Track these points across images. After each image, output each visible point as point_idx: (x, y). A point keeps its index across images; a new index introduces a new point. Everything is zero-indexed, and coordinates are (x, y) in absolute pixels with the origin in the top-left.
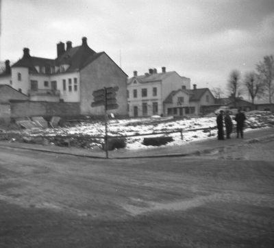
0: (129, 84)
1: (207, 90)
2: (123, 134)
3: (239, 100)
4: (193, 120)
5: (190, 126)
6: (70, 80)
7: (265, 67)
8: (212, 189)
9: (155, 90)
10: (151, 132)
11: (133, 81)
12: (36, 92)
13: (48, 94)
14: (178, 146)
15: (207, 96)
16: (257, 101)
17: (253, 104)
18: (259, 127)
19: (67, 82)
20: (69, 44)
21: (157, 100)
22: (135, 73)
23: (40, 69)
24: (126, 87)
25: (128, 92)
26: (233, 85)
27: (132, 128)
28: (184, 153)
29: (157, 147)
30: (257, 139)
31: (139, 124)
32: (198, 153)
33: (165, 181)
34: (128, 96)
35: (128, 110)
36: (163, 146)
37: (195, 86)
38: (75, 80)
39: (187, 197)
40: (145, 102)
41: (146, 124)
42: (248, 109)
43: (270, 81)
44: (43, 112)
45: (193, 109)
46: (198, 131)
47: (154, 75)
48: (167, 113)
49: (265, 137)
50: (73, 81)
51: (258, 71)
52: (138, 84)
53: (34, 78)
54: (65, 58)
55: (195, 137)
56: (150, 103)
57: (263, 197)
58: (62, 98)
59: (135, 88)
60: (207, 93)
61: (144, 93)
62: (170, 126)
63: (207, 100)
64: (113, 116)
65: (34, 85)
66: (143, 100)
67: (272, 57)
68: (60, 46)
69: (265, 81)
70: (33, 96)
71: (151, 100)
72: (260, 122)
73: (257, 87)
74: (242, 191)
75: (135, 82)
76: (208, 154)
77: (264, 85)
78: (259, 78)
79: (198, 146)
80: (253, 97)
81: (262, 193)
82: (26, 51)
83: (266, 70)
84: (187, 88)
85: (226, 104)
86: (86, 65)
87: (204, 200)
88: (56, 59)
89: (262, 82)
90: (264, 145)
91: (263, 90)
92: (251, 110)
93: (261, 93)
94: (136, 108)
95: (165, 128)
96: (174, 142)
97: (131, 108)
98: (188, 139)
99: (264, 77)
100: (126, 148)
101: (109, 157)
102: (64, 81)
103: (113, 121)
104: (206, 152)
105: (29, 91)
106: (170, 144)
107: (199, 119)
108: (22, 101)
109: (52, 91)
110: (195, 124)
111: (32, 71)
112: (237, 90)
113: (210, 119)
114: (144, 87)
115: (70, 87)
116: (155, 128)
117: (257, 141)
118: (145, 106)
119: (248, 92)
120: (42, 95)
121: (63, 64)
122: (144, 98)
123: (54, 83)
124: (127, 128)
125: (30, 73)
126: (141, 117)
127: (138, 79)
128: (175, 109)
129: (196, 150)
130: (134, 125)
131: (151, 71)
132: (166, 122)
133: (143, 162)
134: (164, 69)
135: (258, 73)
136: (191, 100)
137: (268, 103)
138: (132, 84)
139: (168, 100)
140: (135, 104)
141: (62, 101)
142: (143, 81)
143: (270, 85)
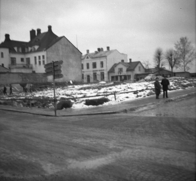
0: (83, 59)
1: (139, 62)
2: (75, 96)
3: (162, 70)
4: (128, 85)
5: (125, 90)
6: (39, 57)
7: (181, 45)
8: (126, 145)
9: (102, 63)
10: (95, 94)
11: (86, 57)
12: (15, 66)
13: (24, 67)
14: (111, 105)
15: (140, 67)
16: (175, 70)
17: (172, 72)
18: (174, 89)
19: (37, 58)
20: (39, 31)
21: (104, 70)
22: (88, 51)
23: (18, 49)
24: (81, 61)
25: (82, 65)
26: (157, 59)
27: (82, 91)
28: (114, 111)
29: (95, 106)
30: (172, 99)
31: (89, 88)
32: (125, 111)
33: (90, 137)
34: (83, 68)
35: (83, 78)
36: (100, 106)
37: (130, 60)
38: (43, 56)
39: (103, 154)
40: (95, 72)
41: (94, 88)
42: (169, 76)
43: (184, 56)
44: (20, 81)
45: (129, 76)
46: (129, 93)
47: (101, 53)
48: (111, 79)
49: (179, 97)
50: (41, 58)
51: (176, 48)
52: (90, 59)
53: (13, 56)
54: (36, 41)
55: (127, 97)
56: (98, 73)
57: (167, 152)
58: (34, 70)
59: (88, 62)
60: (139, 65)
61: (94, 65)
62: (110, 89)
63: (140, 70)
64: (71, 82)
65: (13, 61)
66: (94, 71)
67: (186, 38)
68: (32, 32)
69: (180, 55)
70: (13, 68)
71: (100, 70)
72: (175, 85)
73: (175, 60)
74: (150, 146)
75: (88, 58)
76: (134, 112)
77: (180, 58)
78: (176, 53)
79: (126, 105)
80: (172, 67)
81: (167, 149)
82: (7, 36)
83: (182, 48)
84: (125, 61)
85: (153, 72)
86: (51, 46)
87: (116, 157)
88: (30, 42)
89: (179, 56)
90: (177, 104)
91: (179, 62)
92: (171, 76)
93: (178, 64)
94: (88, 76)
95: (106, 91)
96: (109, 102)
97: (85, 76)
98: (122, 99)
99: (180, 53)
100: (72, 108)
101: (57, 115)
102: (35, 58)
103: (71, 86)
104: (132, 110)
105: (9, 65)
106: (106, 104)
107: (132, 84)
108: (4, 73)
109: (27, 65)
110: (128, 88)
111: (12, 51)
112: (161, 62)
113: (140, 84)
114: (94, 61)
115: (40, 62)
116: (99, 91)
117: (172, 100)
118: (95, 75)
119: (168, 63)
120: (19, 68)
121: (34, 45)
122: (95, 69)
123: (28, 60)
124: (79, 92)
125: (10, 52)
126: (92, 83)
127: (89, 55)
128: (117, 77)
129: (125, 108)
130: (85, 89)
131: (99, 49)
132: (108, 86)
133: (81, 119)
134: (108, 48)
135: (176, 50)
136: (128, 70)
137: (183, 71)
138: (86, 59)
139: (112, 70)
140: (88, 73)
141: (34, 72)
142: (94, 57)
143: (184, 58)
